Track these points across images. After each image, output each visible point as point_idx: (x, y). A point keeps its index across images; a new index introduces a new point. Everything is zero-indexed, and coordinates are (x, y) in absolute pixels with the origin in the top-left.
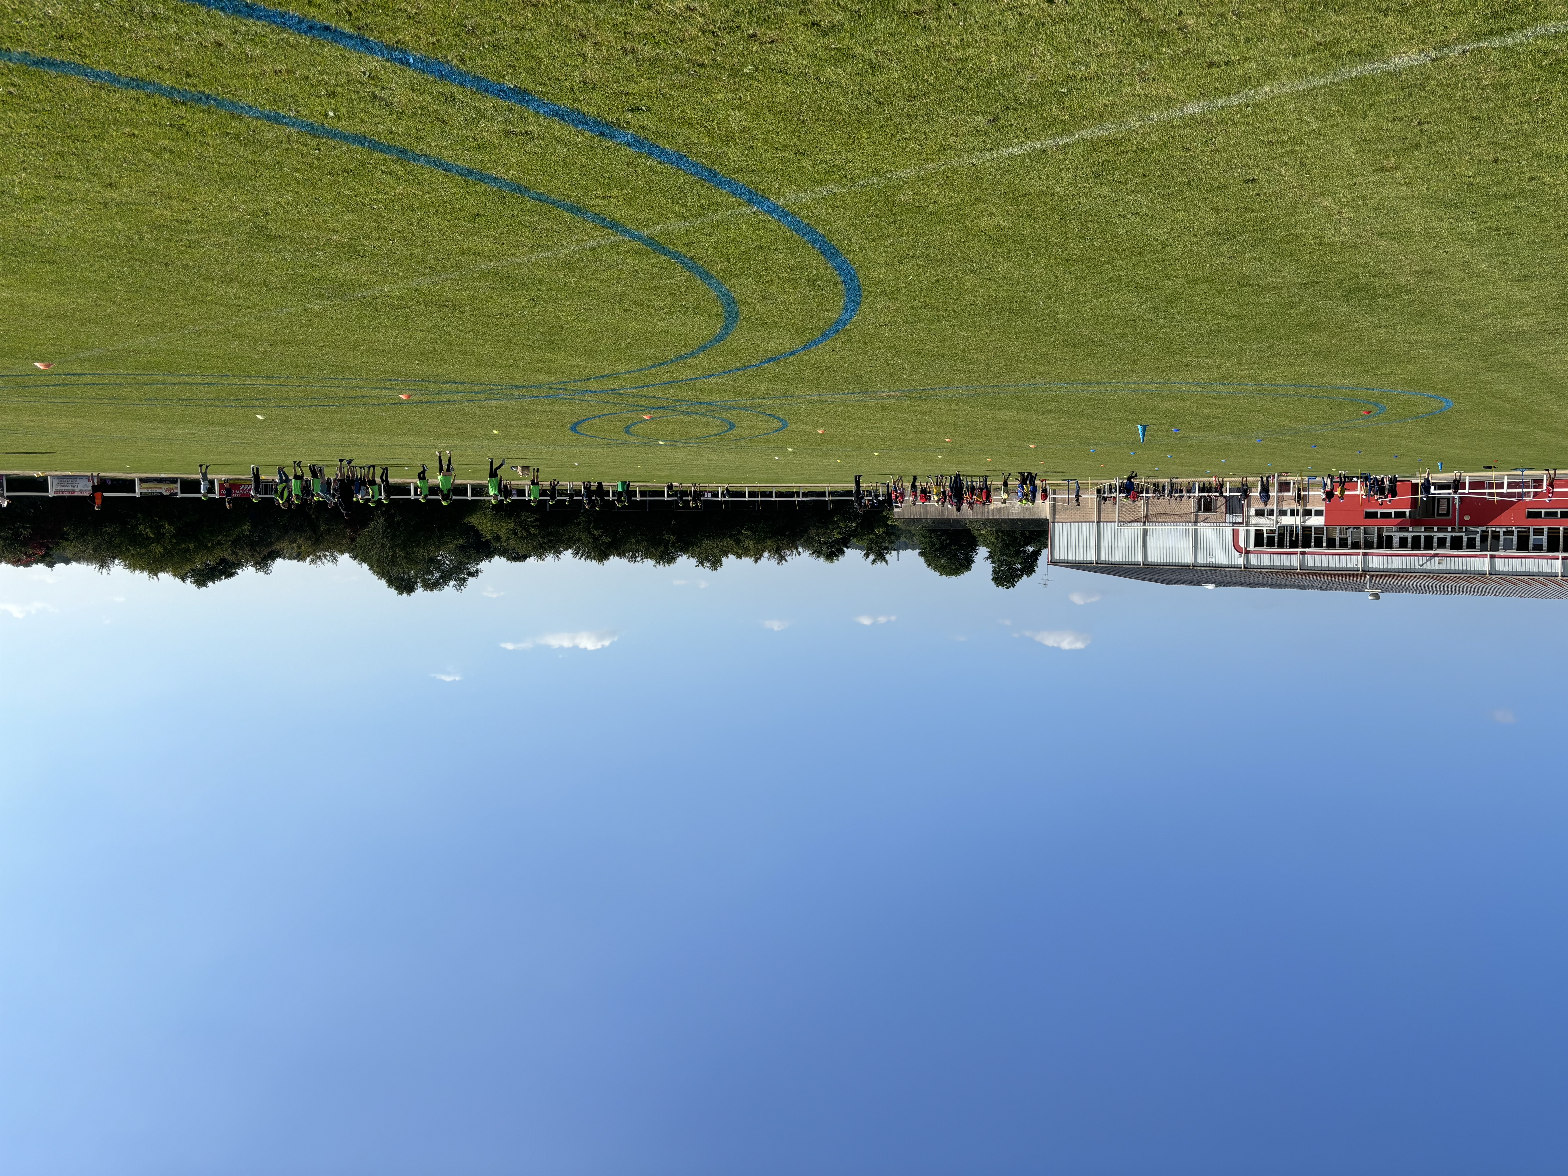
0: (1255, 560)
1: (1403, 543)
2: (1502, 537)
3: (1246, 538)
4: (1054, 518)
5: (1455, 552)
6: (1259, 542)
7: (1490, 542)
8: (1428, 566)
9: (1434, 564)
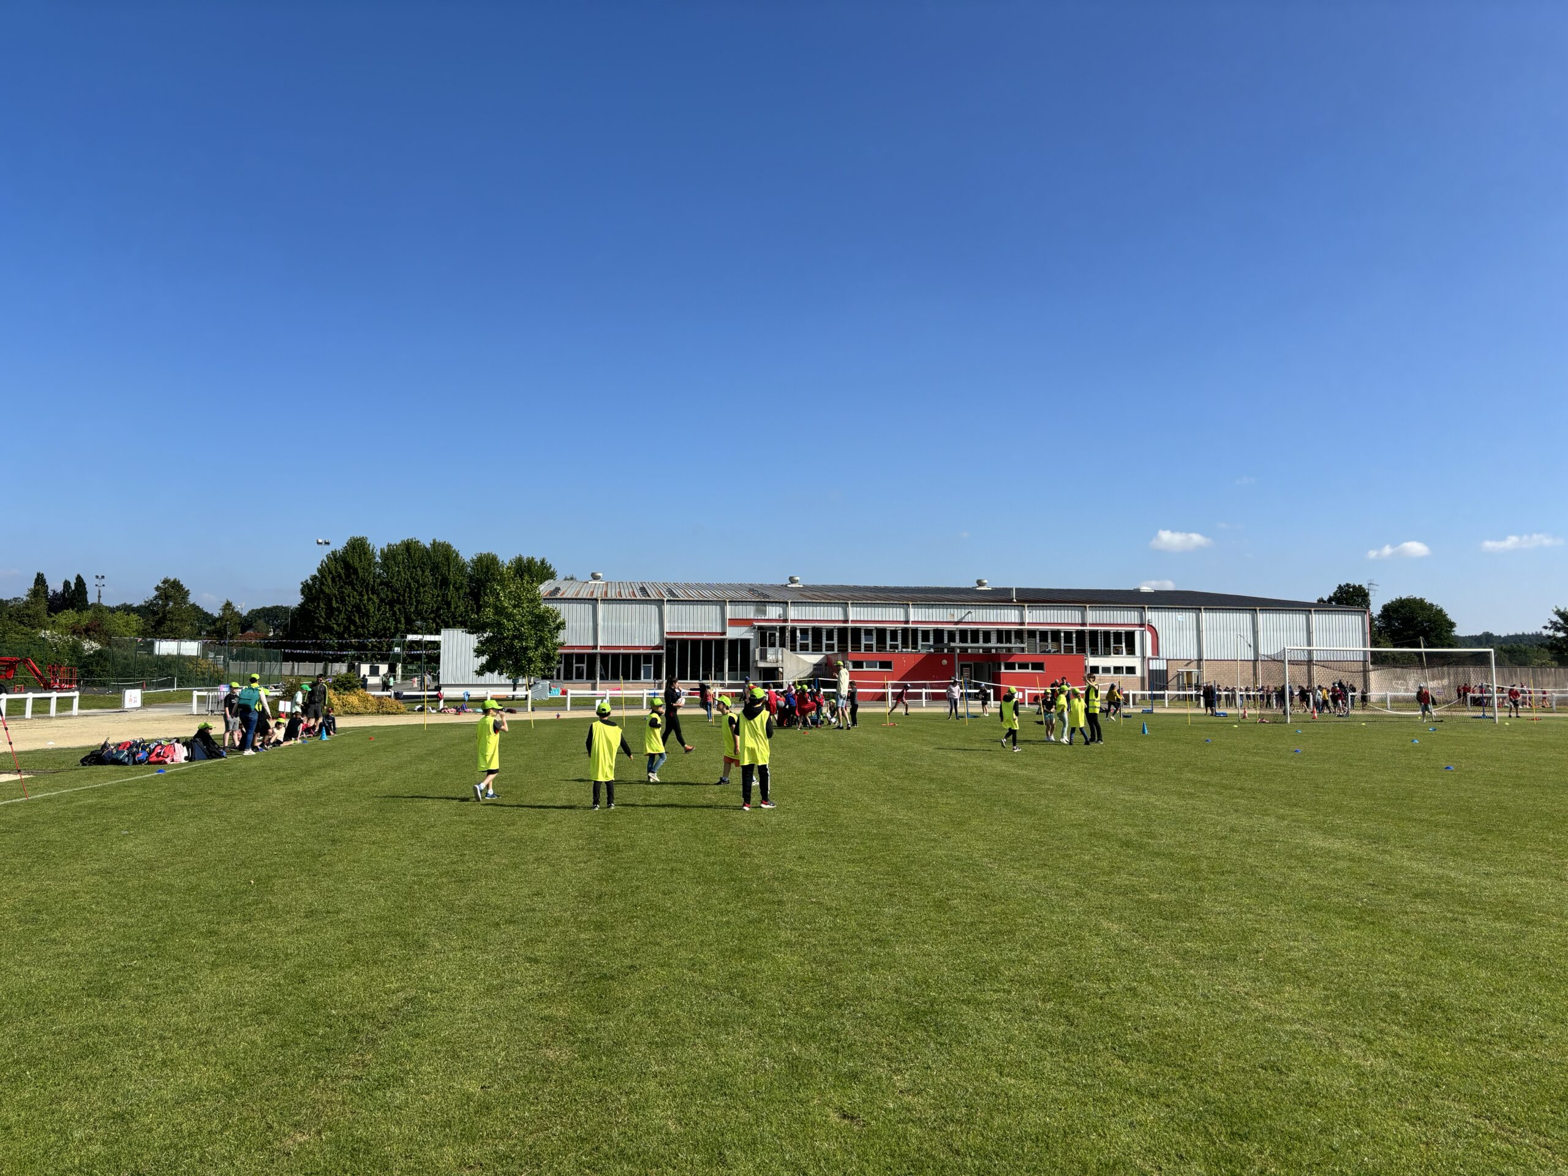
0: (1132, 617)
3: (1144, 641)
4: (1364, 666)
6: (1130, 636)
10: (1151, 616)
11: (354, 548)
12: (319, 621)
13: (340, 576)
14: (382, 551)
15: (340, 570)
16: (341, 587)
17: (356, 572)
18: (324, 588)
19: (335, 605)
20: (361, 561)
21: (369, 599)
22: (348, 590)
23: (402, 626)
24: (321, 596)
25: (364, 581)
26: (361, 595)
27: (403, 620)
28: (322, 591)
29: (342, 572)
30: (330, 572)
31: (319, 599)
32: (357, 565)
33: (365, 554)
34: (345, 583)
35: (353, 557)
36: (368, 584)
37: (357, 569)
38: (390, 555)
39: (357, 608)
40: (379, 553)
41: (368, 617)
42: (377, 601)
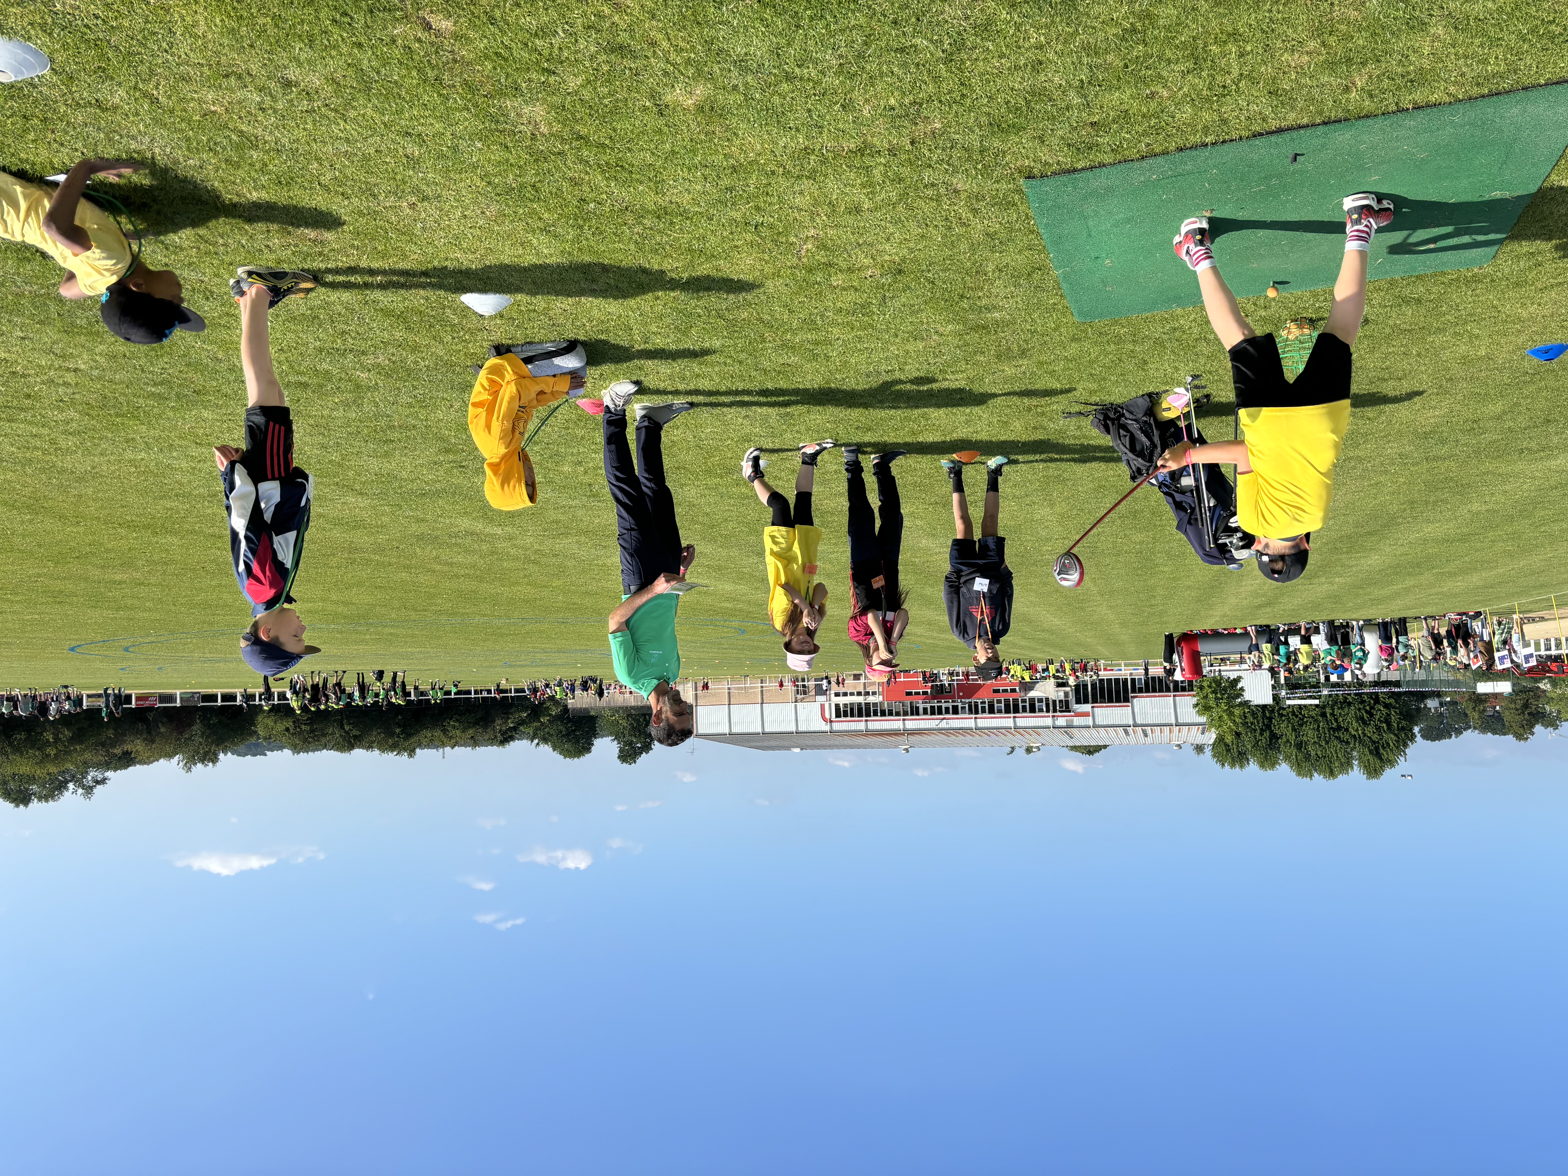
0: (837, 726)
1: (925, 711)
2: (980, 706)
3: (830, 713)
4: (697, 702)
5: (955, 716)
6: (838, 715)
7: (974, 710)
8: (940, 726)
9: (944, 724)
10: (827, 728)
11: (1375, 770)
12: (1395, 712)
13: (1384, 748)
14: (1352, 768)
15: (1385, 753)
16: (1381, 739)
17: (1371, 752)
19: (1384, 725)
20: (1368, 760)
21: (1357, 730)
22: (1375, 737)
23: (1328, 711)
24: (1396, 732)
25: (1363, 745)
26: (1364, 734)
27: (1328, 715)
28: (1396, 736)
29: (1382, 751)
30: (1391, 750)
31: (1398, 729)
32: (1370, 757)
33: (1365, 766)
34: (1378, 742)
35: (1375, 764)
36: (1360, 743)
38: (1346, 766)
39: (1365, 723)
40: (1355, 768)
41: (1356, 717)
42: (1350, 729)
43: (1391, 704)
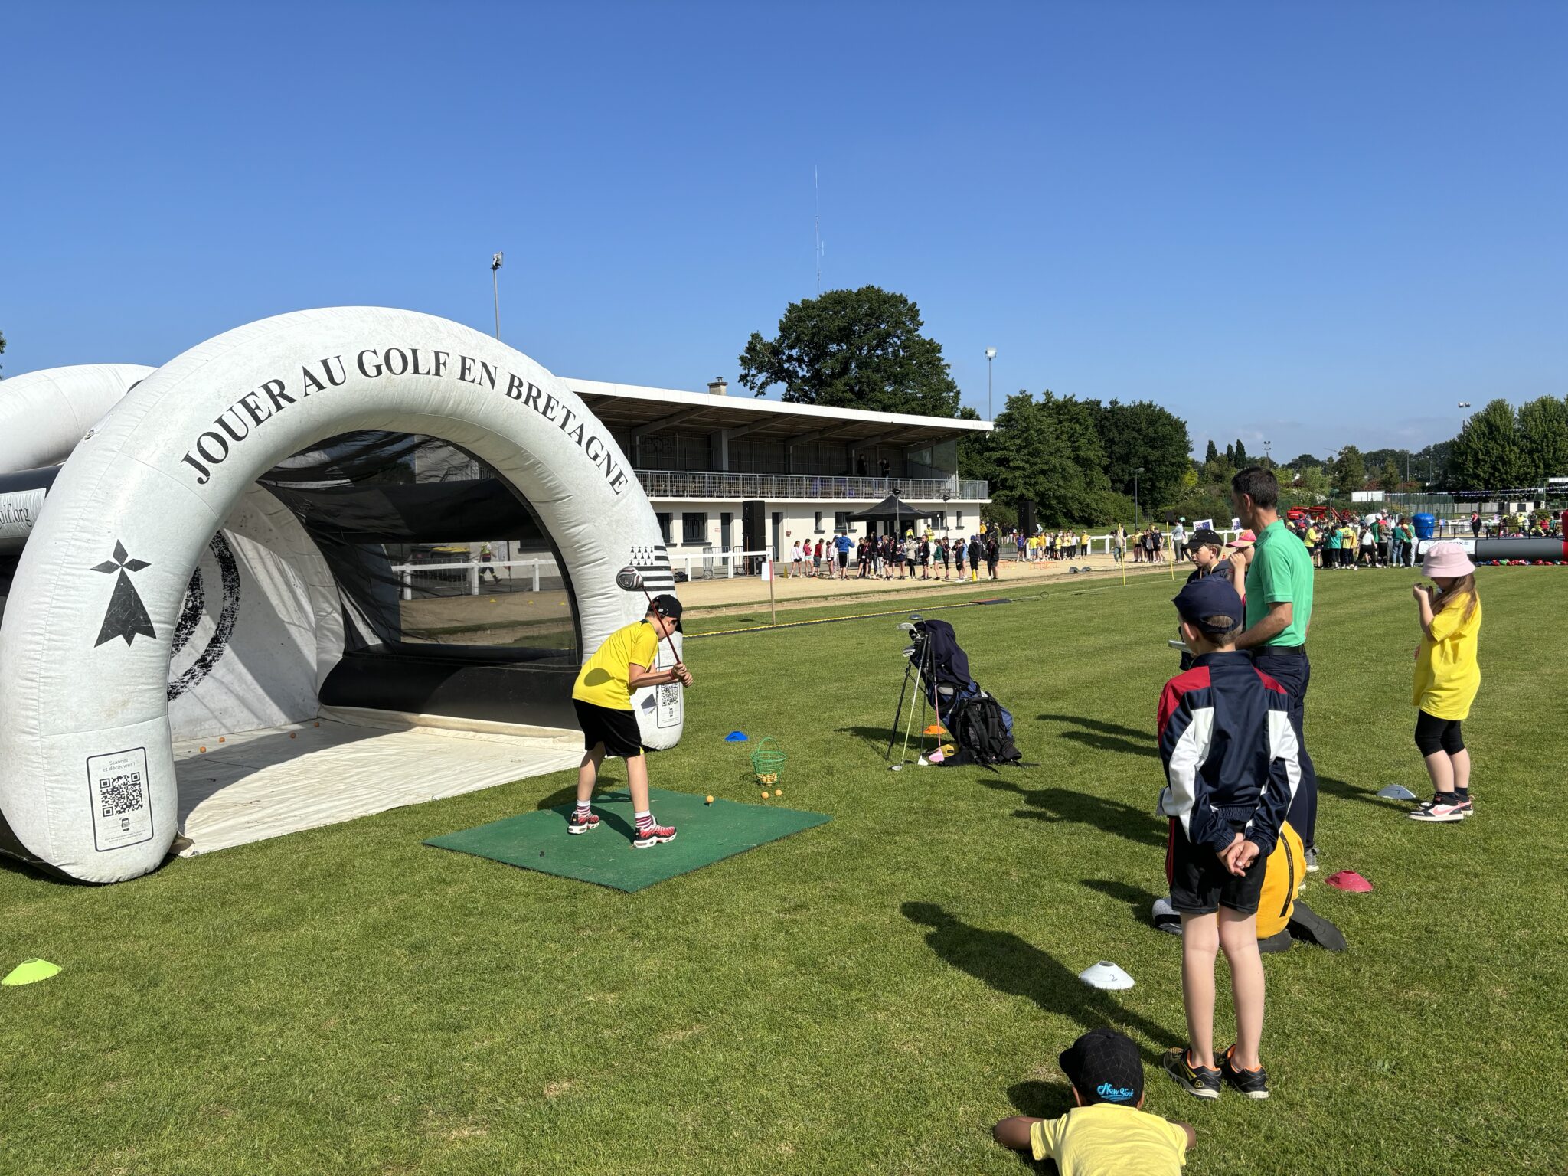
11: (1495, 410)
12: (1468, 471)
13: (1484, 434)
14: (1520, 410)
15: (1483, 428)
16: (1485, 442)
17: (1498, 428)
18: (1471, 444)
19: (1480, 457)
20: (1502, 419)
21: (1511, 451)
22: (1491, 444)
23: (1542, 471)
24: (1469, 451)
25: (1506, 435)
26: (1503, 447)
27: (1542, 466)
28: (1469, 447)
29: (1486, 430)
30: (1476, 431)
31: (1467, 453)
32: (1499, 423)
33: (1505, 413)
34: (1489, 439)
35: (1495, 417)
36: (1509, 438)
37: (1498, 427)
38: (1527, 413)
39: (1501, 458)
40: (1517, 411)
41: (1510, 464)
42: (1518, 451)
43: (1472, 479)
